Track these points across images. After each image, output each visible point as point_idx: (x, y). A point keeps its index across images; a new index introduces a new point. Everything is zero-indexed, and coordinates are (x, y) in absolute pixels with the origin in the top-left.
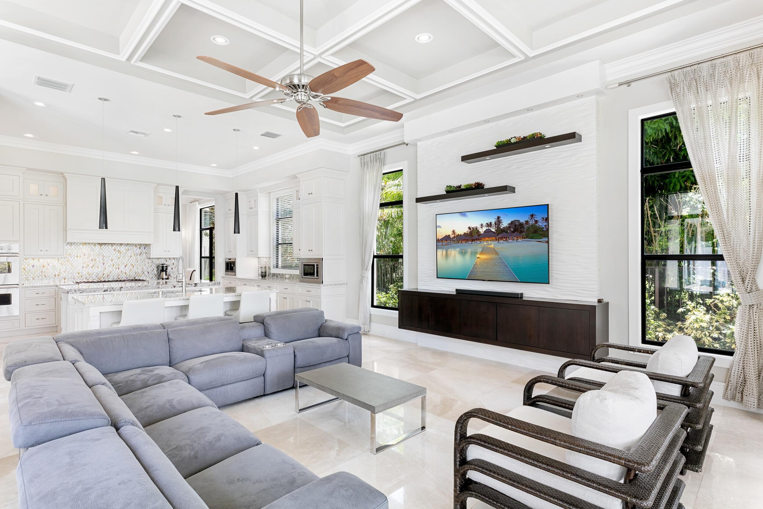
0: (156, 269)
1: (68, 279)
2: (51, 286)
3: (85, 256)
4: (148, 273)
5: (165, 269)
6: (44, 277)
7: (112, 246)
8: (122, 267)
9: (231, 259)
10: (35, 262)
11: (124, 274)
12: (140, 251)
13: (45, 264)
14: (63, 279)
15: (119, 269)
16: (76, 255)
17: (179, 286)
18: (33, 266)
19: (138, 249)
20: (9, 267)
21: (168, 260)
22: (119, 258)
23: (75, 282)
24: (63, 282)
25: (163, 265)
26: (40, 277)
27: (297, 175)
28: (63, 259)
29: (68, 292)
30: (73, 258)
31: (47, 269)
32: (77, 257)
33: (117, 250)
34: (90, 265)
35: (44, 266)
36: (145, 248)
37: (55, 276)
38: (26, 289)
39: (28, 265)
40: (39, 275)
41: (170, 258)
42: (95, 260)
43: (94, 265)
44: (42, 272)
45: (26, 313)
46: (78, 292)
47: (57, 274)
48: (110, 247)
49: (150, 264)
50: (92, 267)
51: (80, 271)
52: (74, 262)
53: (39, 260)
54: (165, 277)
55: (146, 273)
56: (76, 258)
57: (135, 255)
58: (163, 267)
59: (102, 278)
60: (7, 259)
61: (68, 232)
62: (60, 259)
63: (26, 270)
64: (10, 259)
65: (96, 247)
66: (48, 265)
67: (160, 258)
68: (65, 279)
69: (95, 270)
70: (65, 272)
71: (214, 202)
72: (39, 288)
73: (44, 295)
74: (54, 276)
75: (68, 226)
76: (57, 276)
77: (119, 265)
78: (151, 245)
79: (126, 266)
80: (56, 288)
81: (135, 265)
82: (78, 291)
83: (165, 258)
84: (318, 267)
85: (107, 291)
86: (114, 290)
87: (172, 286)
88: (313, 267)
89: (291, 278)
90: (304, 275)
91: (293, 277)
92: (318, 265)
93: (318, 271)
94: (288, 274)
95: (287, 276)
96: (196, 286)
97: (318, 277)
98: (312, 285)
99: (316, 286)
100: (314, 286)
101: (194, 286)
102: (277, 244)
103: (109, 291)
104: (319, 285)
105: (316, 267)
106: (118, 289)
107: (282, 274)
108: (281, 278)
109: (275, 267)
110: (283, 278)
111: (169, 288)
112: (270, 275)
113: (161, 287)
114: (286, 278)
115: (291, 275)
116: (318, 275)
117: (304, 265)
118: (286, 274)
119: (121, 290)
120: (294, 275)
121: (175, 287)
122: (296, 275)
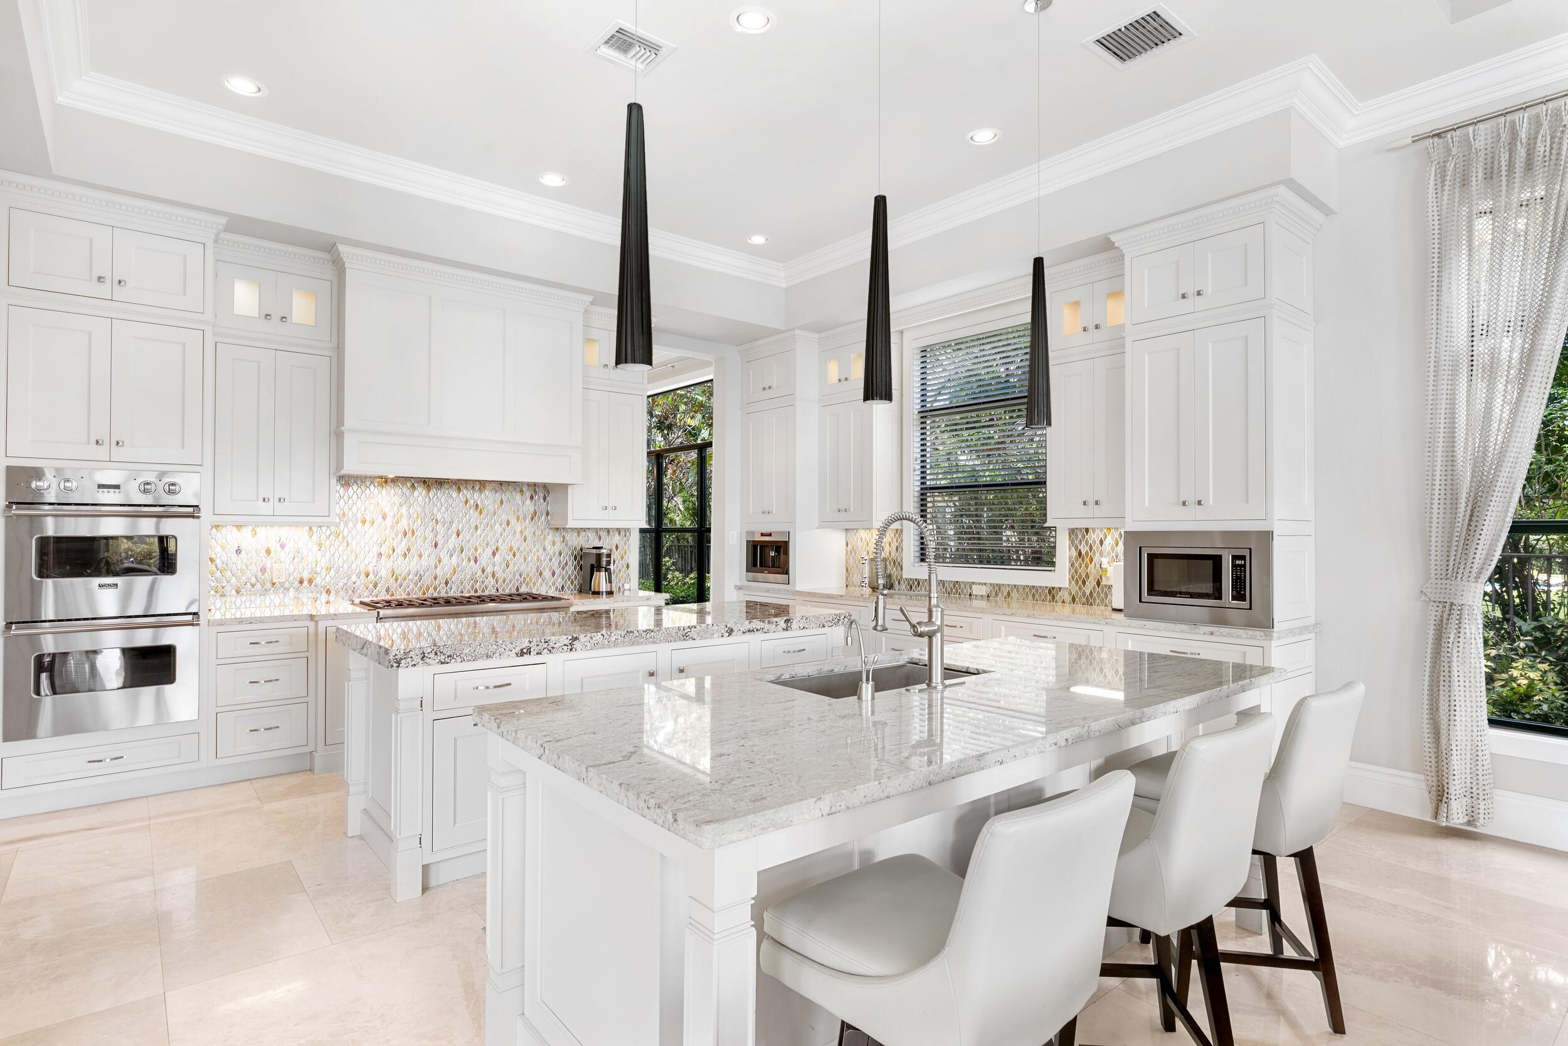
0: (571, 564)
1: (337, 593)
2: (295, 618)
3: (384, 518)
4: (554, 574)
5: (604, 564)
6: (269, 585)
7: (459, 489)
8: (485, 557)
9: (770, 535)
10: (243, 538)
11: (490, 578)
12: (532, 509)
13: (275, 547)
14: (324, 593)
15: (476, 561)
16: (359, 515)
17: (742, 629)
18: (238, 551)
19: (528, 502)
20: (164, 550)
21: (603, 534)
22: (476, 528)
23: (357, 601)
24: (324, 602)
25: (598, 551)
26: (258, 586)
27: (1113, 238)
28: (324, 529)
29: (399, 663)
30: (351, 525)
31: (279, 561)
32: (364, 522)
33: (472, 502)
34: (400, 550)
35: (268, 552)
36: (545, 499)
37: (301, 582)
38: (221, 629)
39: (223, 548)
40: (253, 580)
41: (608, 531)
42: (413, 533)
43: (409, 550)
44: (263, 570)
45: (219, 710)
46: (433, 660)
47: (306, 575)
48: (454, 495)
49: (557, 548)
50: (405, 555)
51: (371, 569)
52: (354, 538)
53: (254, 533)
54: (604, 587)
55: (547, 574)
56: (359, 525)
57: (518, 520)
58: (599, 556)
59: (431, 590)
60: (157, 527)
61: (349, 441)
62: (314, 529)
63: (218, 562)
64: (169, 527)
65: (416, 493)
66: (283, 546)
67: (584, 530)
68: (328, 592)
69: (413, 565)
70: (328, 569)
71: (712, 369)
72: (260, 626)
73: (276, 648)
74: (296, 584)
75: (349, 421)
76: (306, 583)
77: (476, 550)
78: (570, 490)
79: (494, 554)
80: (311, 625)
81: (518, 549)
82: (432, 655)
83: (597, 530)
84: (1244, 566)
85: (530, 652)
86: (553, 648)
87: (723, 631)
88: (1210, 562)
89: (997, 595)
90: (1152, 591)
91: (1009, 594)
92: (1243, 558)
93: (1245, 580)
94: (985, 584)
95: (977, 590)
96: (787, 627)
97: (1246, 604)
98: (1212, 634)
99: (1238, 637)
100: (1229, 635)
101: (784, 629)
102: (922, 489)
103: (535, 653)
104: (1258, 633)
105: (1234, 565)
106: (565, 645)
107: (957, 582)
108: (949, 593)
109: (918, 560)
110: (959, 594)
111: (715, 636)
112: (899, 583)
113: (693, 634)
114: (976, 595)
115: (999, 586)
116: (1245, 594)
117: (1152, 557)
118: (973, 583)
119: (571, 650)
120: (1015, 586)
121: (730, 632)
122: (1024, 587)
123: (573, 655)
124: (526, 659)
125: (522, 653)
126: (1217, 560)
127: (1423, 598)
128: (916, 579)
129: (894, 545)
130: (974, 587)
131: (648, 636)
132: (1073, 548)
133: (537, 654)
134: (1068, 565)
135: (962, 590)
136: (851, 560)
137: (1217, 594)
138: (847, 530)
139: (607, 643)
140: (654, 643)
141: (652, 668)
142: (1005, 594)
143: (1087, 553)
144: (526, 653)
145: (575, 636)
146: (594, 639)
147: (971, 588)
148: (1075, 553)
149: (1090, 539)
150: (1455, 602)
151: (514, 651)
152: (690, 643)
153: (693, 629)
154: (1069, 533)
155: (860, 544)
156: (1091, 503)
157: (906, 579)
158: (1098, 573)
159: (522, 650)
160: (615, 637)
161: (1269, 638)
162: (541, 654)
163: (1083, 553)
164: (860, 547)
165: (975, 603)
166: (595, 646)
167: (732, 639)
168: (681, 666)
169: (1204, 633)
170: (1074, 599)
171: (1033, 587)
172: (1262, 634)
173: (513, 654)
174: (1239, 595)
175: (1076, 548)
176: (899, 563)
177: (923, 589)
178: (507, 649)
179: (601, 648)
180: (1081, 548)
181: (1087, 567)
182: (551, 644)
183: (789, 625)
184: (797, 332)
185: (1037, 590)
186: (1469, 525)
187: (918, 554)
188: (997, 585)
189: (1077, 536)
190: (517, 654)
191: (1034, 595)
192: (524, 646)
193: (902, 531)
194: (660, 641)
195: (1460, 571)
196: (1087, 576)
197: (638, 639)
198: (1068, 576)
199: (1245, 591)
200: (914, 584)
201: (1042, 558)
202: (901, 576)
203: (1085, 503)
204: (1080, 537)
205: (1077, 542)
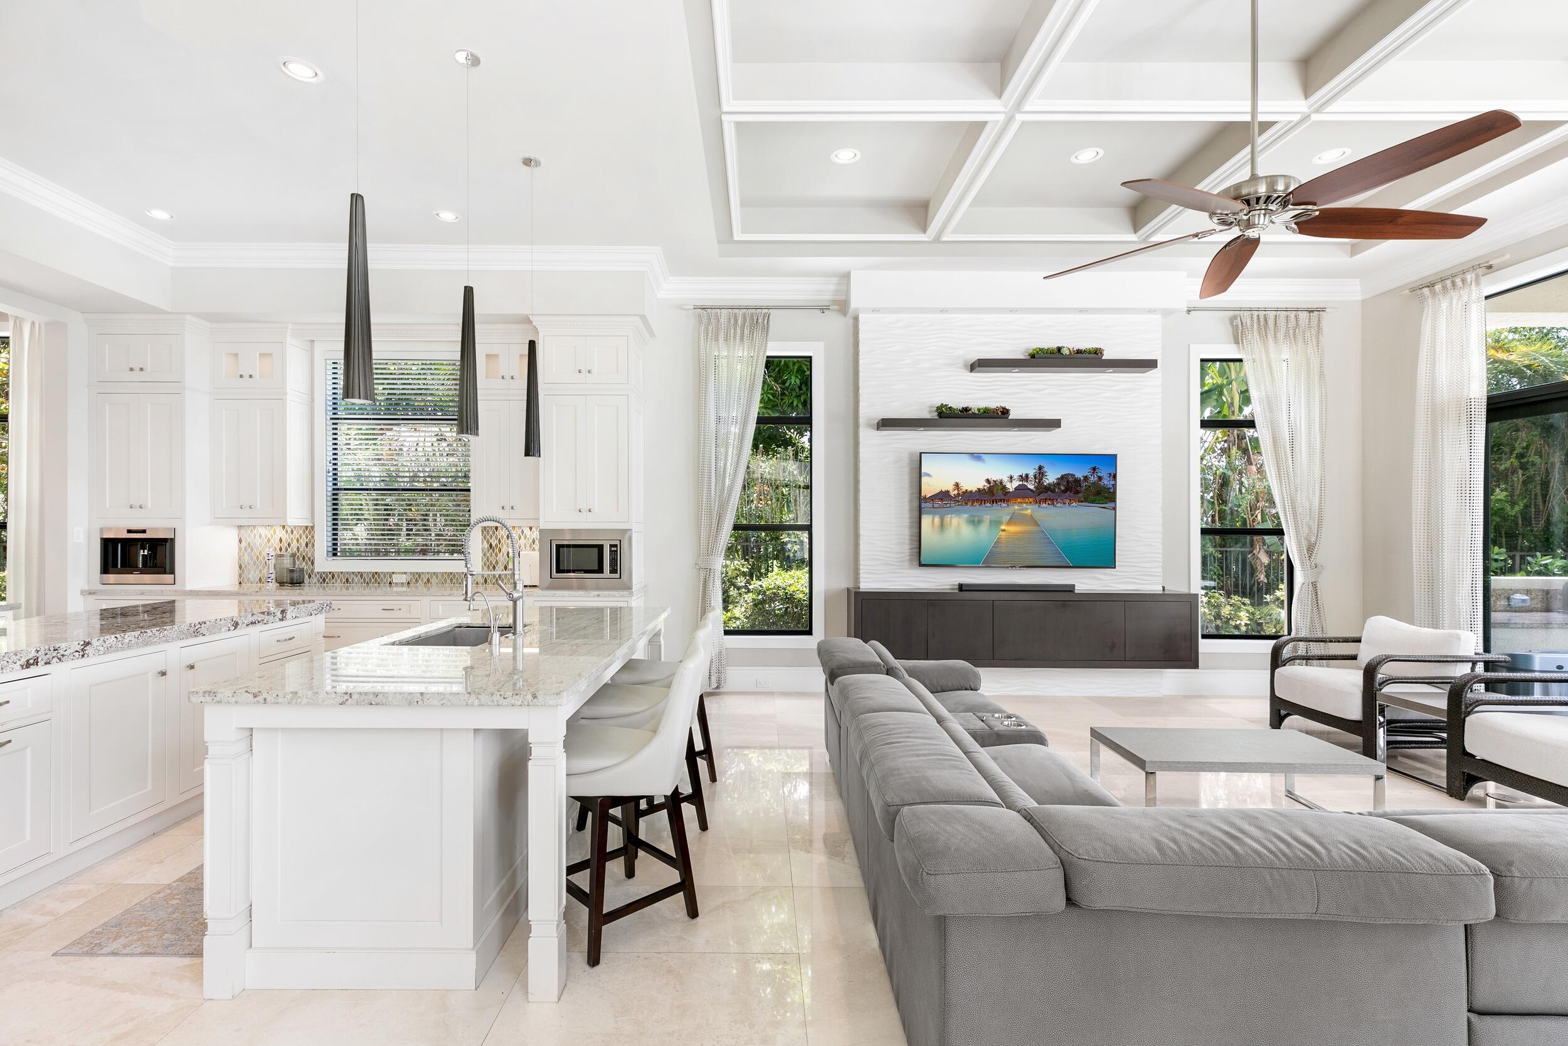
9: (139, 531)
27: (532, 319)
84: (617, 551)
85: (37, 662)
86: (63, 655)
87: (229, 626)
88: (596, 550)
89: (417, 581)
90: (559, 571)
91: (428, 581)
92: (616, 546)
93: (617, 560)
94: (405, 573)
95: (396, 579)
96: (283, 617)
97: (617, 575)
98: (598, 596)
99: (614, 596)
100: (609, 596)
101: (280, 620)
102: (334, 489)
103: (43, 663)
104: (626, 593)
105: (610, 551)
106: (77, 651)
107: (376, 573)
108: (368, 583)
109: (331, 554)
110: (379, 583)
111: (223, 630)
112: (310, 576)
113: (203, 630)
114: (396, 583)
115: (419, 574)
116: (617, 569)
117: (559, 547)
118: (393, 573)
119: (83, 656)
120: (434, 573)
121: (236, 625)
122: (443, 574)
123: (85, 661)
124: (33, 671)
125: (28, 665)
126: (600, 548)
127: (697, 567)
128: (330, 573)
129: (303, 541)
130: (394, 576)
131: (161, 635)
132: (485, 542)
133: (46, 664)
134: (481, 554)
135: (382, 580)
136: (246, 557)
137: (600, 570)
138: (240, 527)
139: (120, 645)
140: (167, 641)
141: (162, 669)
142: (425, 580)
143: (496, 545)
144: (33, 664)
145: (87, 641)
146: (107, 643)
147: (391, 577)
148: (486, 546)
149: (499, 534)
150: (712, 568)
151: (19, 663)
152: (200, 639)
153: (203, 625)
154: (482, 531)
155: (258, 541)
156: (507, 507)
157: (318, 573)
158: (505, 560)
159: (28, 661)
160: (128, 639)
161: (631, 594)
162: (49, 663)
163: (494, 545)
164: (258, 544)
165: (395, 589)
166: (109, 650)
167: (238, 632)
168: (191, 662)
169: (594, 596)
170: (486, 581)
171: (451, 573)
172: (628, 593)
173: (17, 666)
174: (613, 570)
175: (488, 542)
176: (309, 559)
177: (339, 581)
178: (10, 661)
179: (115, 652)
180: (492, 541)
181: (496, 555)
182: (62, 652)
183: (284, 615)
184: (188, 317)
185: (454, 576)
186: (718, 526)
187: (330, 549)
188: (417, 573)
189: (488, 532)
190: (22, 666)
191: (451, 580)
192: (30, 656)
193: (313, 527)
194: (173, 639)
195: (714, 551)
196: (497, 562)
197: (151, 638)
198: (480, 564)
199: (617, 567)
200: (327, 576)
201: (457, 549)
202: (312, 571)
203: (503, 508)
204: (491, 533)
205: (488, 537)
